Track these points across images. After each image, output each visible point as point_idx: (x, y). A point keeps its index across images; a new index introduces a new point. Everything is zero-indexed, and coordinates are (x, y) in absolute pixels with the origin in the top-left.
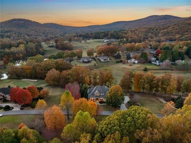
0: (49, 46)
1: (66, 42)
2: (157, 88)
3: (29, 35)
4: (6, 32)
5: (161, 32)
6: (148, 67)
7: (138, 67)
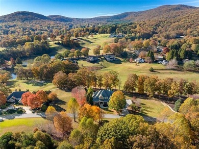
0: (55, 43)
1: (72, 38)
2: (159, 91)
3: (33, 30)
4: (10, 27)
5: (172, 25)
6: (155, 66)
7: (144, 67)
